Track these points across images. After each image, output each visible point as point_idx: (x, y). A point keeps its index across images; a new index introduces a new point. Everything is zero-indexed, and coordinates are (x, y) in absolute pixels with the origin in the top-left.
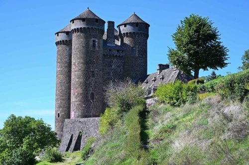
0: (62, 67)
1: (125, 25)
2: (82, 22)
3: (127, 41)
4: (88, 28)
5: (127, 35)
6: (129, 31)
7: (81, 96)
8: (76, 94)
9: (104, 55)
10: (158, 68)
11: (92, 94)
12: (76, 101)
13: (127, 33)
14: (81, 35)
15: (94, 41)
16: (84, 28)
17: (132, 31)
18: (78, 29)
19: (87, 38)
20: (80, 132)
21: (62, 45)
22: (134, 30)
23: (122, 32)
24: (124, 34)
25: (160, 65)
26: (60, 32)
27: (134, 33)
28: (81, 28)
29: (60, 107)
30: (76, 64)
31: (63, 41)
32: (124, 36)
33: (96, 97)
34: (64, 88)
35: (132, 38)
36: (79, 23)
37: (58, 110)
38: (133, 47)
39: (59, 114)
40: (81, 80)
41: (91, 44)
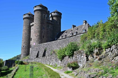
0: (26, 27)
1: (54, 12)
2: (40, 7)
3: (54, 18)
4: (43, 10)
5: (55, 16)
6: (56, 15)
7: (39, 37)
8: (36, 35)
9: (47, 22)
10: (72, 26)
11: (43, 36)
12: (36, 39)
13: (55, 15)
14: (39, 12)
15: (44, 15)
16: (41, 9)
17: (57, 15)
18: (38, 9)
19: (42, 14)
20: (45, 49)
21: (27, 19)
22: (57, 14)
23: (53, 15)
24: (54, 16)
25: (73, 25)
26: (26, 14)
27: (57, 16)
28: (39, 9)
29: (24, 43)
30: (37, 23)
31: (27, 17)
32: (54, 17)
33: (45, 37)
34: (27, 36)
35: (57, 17)
36: (39, 7)
37: (23, 44)
38: (57, 21)
39: (24, 46)
40: (39, 30)
41: (43, 16)
